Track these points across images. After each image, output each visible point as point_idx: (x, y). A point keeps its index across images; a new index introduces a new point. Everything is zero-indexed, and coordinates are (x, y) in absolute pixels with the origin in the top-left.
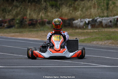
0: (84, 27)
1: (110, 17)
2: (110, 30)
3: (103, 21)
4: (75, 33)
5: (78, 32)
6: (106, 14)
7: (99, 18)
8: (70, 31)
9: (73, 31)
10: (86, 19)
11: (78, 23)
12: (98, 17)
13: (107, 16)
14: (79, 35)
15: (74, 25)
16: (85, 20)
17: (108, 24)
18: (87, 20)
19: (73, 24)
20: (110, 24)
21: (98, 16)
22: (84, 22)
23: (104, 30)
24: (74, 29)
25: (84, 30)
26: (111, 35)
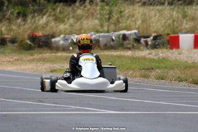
0: (71, 48)
1: (112, 33)
2: (113, 53)
3: (100, 39)
4: (57, 58)
5: (61, 56)
6: (106, 28)
7: (95, 34)
8: (48, 54)
9: (53, 54)
10: (74, 36)
11: (59, 41)
12: (93, 33)
13: (108, 32)
14: (64, 62)
15: (54, 45)
16: (72, 37)
17: (109, 44)
18: (75, 38)
19: (51, 43)
20: (112, 43)
21: (92, 31)
22: (70, 41)
23: (102, 53)
24: (54, 51)
25: (70, 53)
26: (115, 61)
